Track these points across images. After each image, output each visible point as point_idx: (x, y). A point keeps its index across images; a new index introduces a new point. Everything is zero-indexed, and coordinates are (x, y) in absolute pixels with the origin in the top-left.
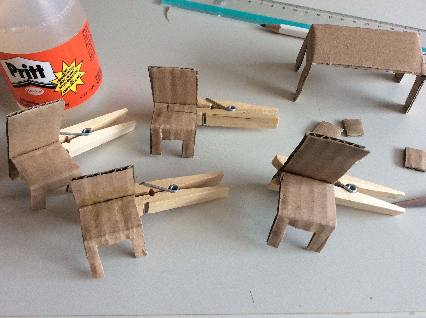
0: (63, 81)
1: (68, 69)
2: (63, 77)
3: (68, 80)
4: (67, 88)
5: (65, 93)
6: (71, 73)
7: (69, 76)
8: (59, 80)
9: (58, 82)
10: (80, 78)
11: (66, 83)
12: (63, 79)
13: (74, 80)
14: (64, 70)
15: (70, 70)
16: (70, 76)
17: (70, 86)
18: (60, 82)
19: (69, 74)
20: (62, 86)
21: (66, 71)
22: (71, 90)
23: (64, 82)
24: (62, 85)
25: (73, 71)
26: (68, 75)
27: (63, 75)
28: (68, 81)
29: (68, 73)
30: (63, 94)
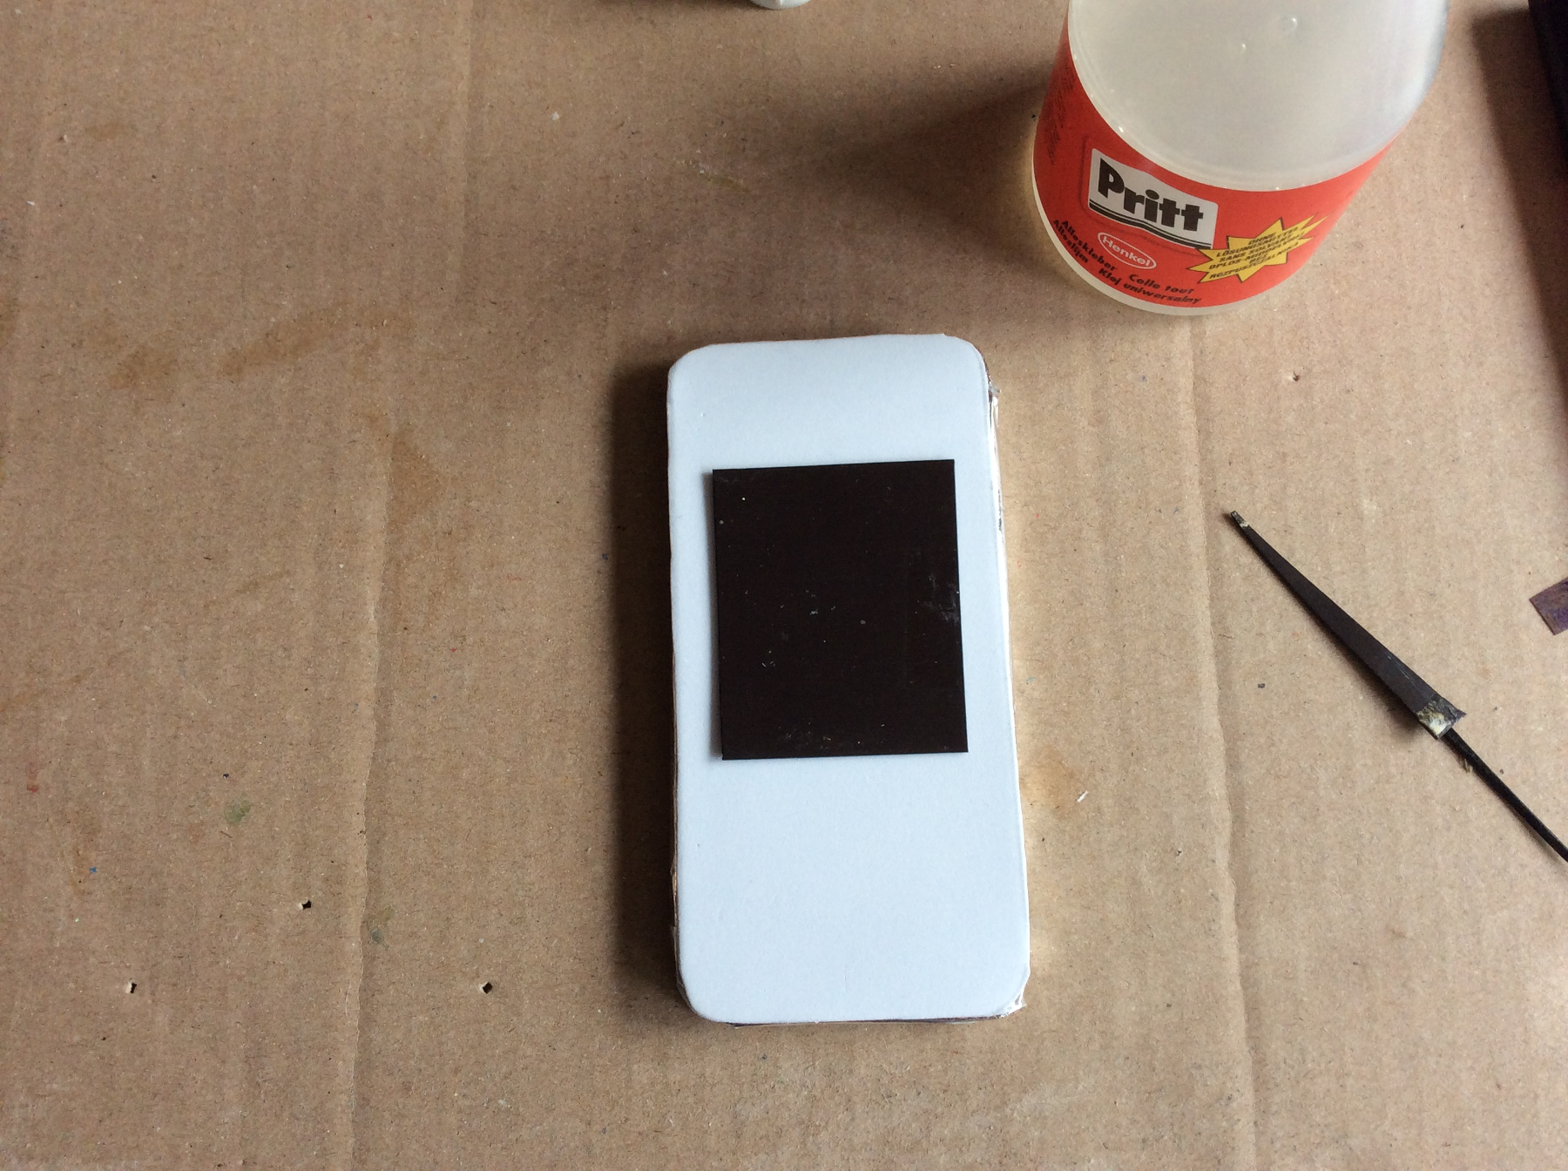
0: (1236, 256)
1: (1276, 235)
2: (1246, 248)
3: (1251, 255)
4: (1230, 272)
5: (1216, 278)
6: (1277, 242)
7: (1264, 248)
8: (1228, 253)
9: (1218, 255)
10: (1287, 254)
11: (1238, 261)
12: (1242, 252)
13: (1268, 256)
14: (1259, 237)
15: (1279, 236)
16: (1267, 248)
17: (1245, 268)
18: (1227, 256)
19: (1266, 245)
20: (1224, 265)
21: (1266, 238)
22: (1238, 275)
23: (1235, 259)
24: (1223, 262)
25: (1283, 240)
26: (1262, 246)
27: (1247, 246)
28: (1249, 258)
29: (1266, 242)
30: (1207, 279)
